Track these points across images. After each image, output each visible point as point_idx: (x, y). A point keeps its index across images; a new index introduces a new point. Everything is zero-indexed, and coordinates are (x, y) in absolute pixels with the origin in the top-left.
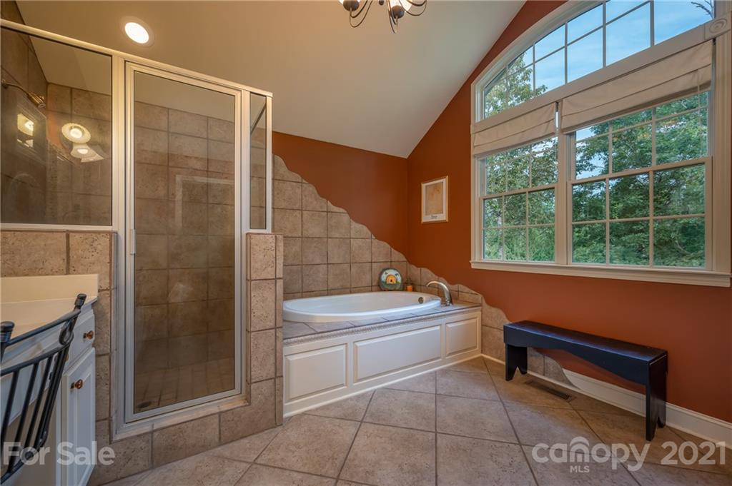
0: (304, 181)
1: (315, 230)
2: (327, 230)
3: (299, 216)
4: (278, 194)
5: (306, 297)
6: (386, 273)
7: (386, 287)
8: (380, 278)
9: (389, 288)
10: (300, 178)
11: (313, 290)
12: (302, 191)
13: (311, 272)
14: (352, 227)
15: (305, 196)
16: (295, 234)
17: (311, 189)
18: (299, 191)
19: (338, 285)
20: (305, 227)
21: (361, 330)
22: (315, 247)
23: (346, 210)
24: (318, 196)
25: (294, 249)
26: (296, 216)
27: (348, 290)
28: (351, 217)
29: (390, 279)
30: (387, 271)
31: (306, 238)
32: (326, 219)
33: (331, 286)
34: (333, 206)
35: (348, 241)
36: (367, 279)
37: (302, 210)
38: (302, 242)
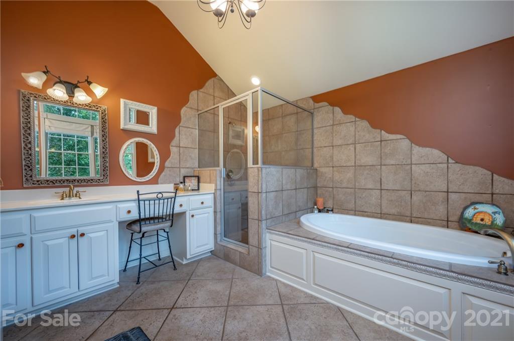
0: (357, 119)
1: (368, 159)
2: (381, 158)
3: (353, 149)
4: (336, 135)
5: (358, 215)
6: (475, 209)
7: (469, 226)
8: (462, 213)
9: (474, 228)
10: (354, 117)
11: (367, 210)
12: (355, 128)
13: (364, 195)
14: (413, 152)
15: (358, 132)
16: (349, 164)
17: (365, 124)
18: (352, 129)
19: (394, 211)
20: (358, 157)
21: (317, 244)
22: (368, 174)
23: (405, 136)
24: (370, 128)
25: (348, 176)
26: (350, 149)
27: (408, 219)
28: (412, 142)
29: (481, 216)
30: (477, 206)
31: (359, 166)
32: (379, 148)
33: (385, 211)
34: (387, 135)
35: (409, 167)
36: (440, 211)
37: (355, 144)
38: (355, 169)
